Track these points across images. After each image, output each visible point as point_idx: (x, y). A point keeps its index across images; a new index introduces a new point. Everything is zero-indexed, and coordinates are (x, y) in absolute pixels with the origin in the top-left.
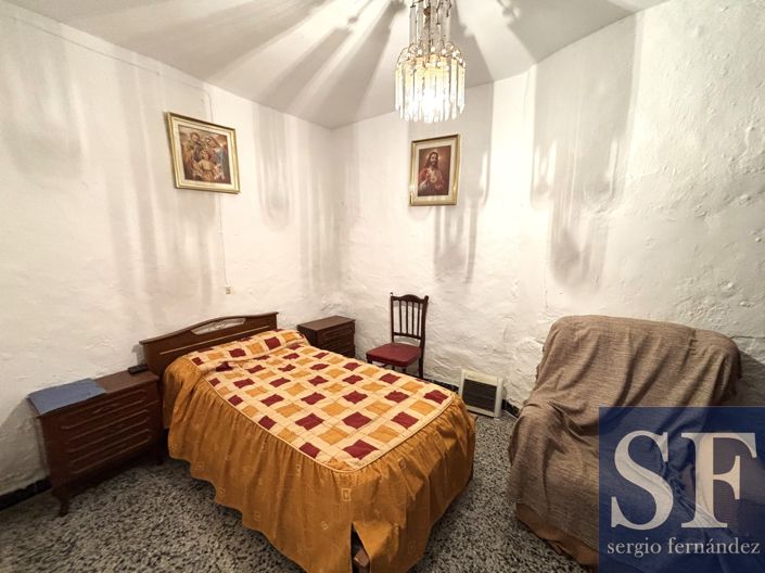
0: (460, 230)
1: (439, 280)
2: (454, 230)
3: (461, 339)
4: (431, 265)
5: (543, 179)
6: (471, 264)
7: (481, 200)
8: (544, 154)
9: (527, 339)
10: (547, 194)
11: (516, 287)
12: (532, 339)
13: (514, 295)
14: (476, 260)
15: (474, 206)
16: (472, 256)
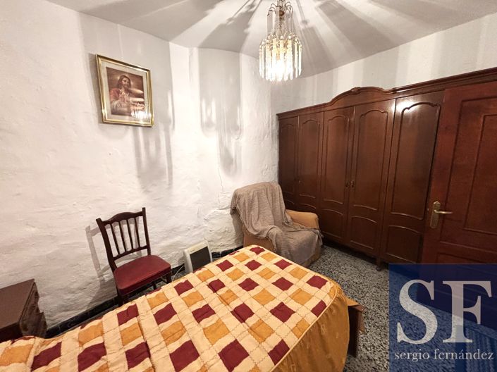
0: (158, 148)
1: (147, 192)
2: (152, 148)
3: (173, 231)
4: (136, 180)
5: (209, 118)
6: (171, 173)
7: (171, 127)
8: (208, 104)
9: (213, 211)
10: (214, 128)
11: (199, 183)
12: (216, 210)
13: (199, 188)
14: (174, 170)
15: (167, 130)
16: (170, 168)
